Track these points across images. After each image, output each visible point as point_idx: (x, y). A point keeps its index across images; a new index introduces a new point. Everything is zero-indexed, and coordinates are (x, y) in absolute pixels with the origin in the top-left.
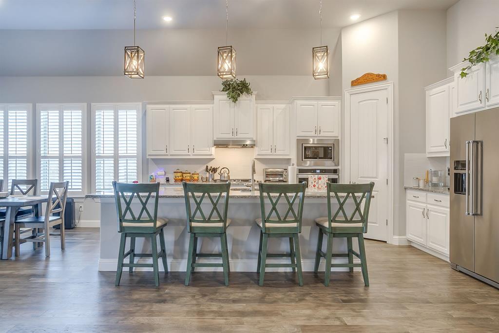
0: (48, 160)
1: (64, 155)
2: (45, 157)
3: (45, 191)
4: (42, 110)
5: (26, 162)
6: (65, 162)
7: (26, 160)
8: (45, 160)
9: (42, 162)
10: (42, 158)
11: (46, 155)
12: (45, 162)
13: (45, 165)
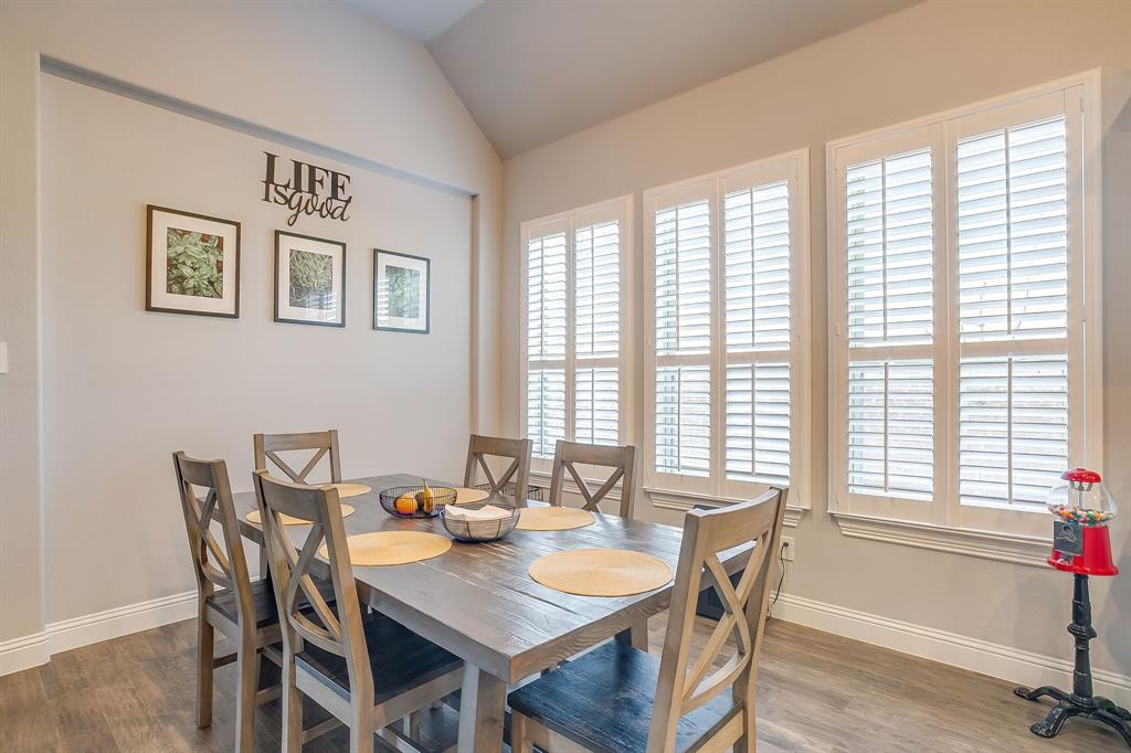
0: (676, 368)
1: (729, 351)
2: (669, 360)
3: (668, 471)
4: (659, 209)
5: (616, 377)
6: (730, 376)
7: (616, 369)
8: (669, 368)
9: (660, 377)
10: (660, 365)
11: (672, 353)
12: (669, 376)
13: (670, 385)
